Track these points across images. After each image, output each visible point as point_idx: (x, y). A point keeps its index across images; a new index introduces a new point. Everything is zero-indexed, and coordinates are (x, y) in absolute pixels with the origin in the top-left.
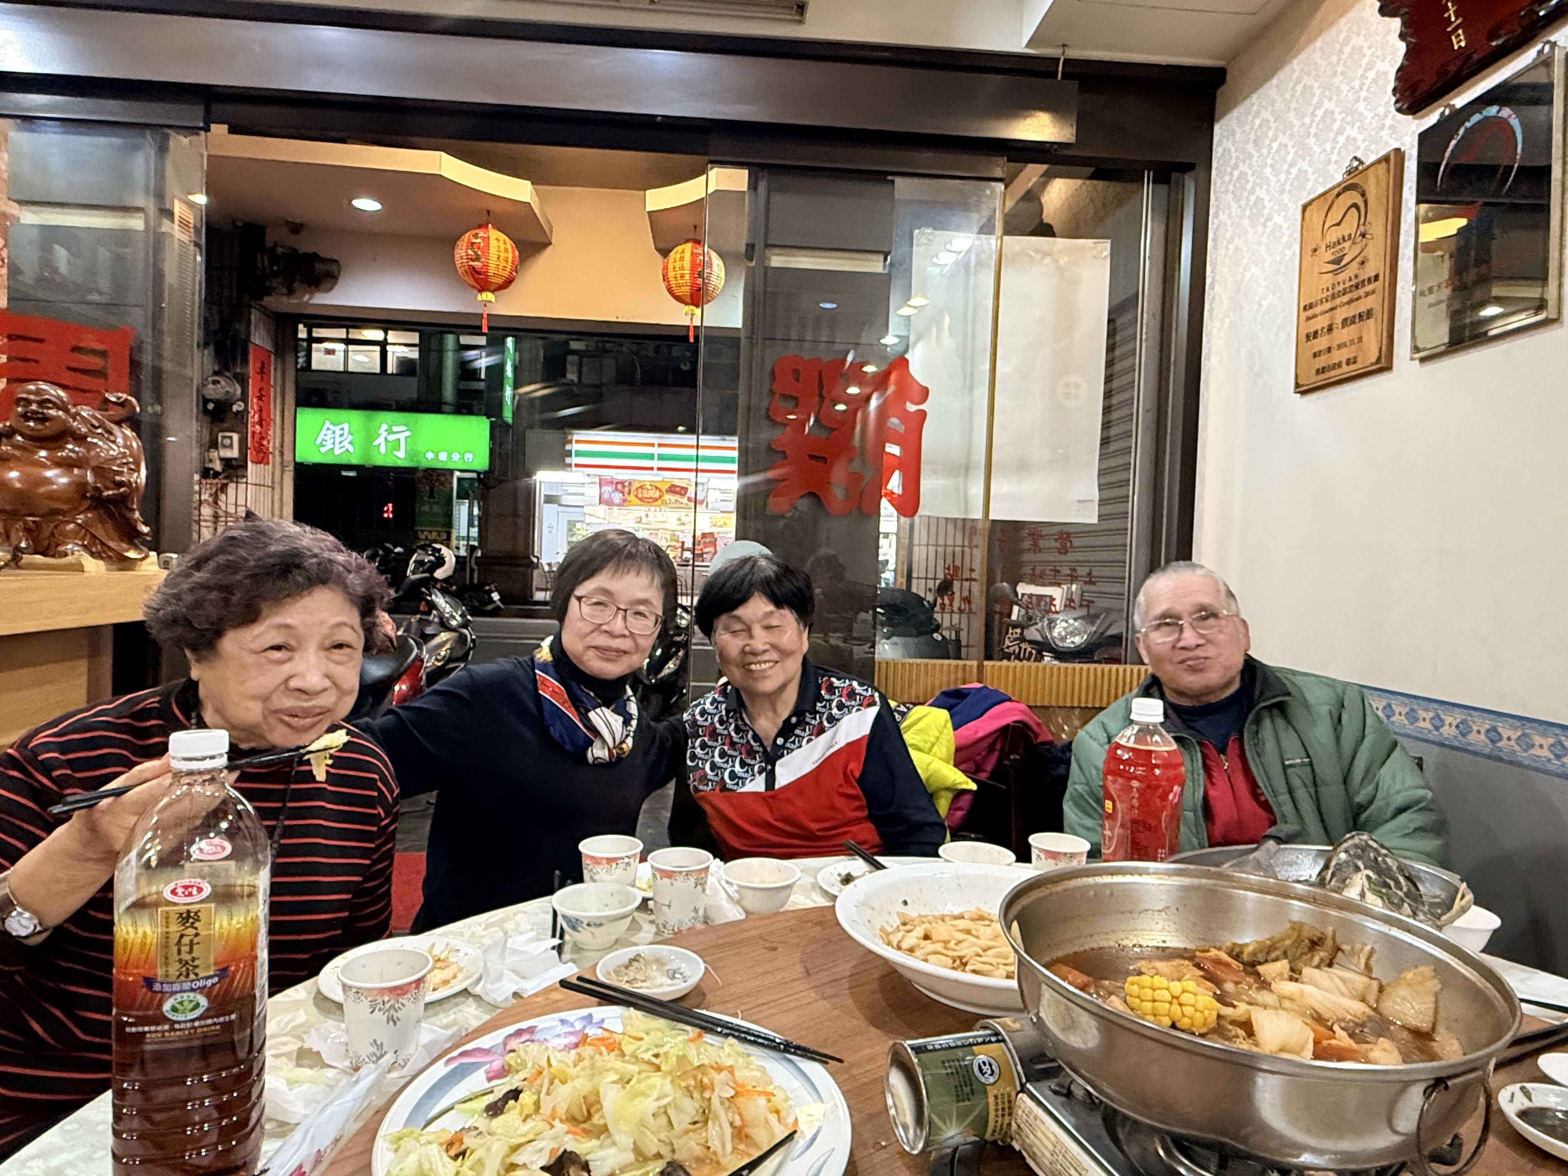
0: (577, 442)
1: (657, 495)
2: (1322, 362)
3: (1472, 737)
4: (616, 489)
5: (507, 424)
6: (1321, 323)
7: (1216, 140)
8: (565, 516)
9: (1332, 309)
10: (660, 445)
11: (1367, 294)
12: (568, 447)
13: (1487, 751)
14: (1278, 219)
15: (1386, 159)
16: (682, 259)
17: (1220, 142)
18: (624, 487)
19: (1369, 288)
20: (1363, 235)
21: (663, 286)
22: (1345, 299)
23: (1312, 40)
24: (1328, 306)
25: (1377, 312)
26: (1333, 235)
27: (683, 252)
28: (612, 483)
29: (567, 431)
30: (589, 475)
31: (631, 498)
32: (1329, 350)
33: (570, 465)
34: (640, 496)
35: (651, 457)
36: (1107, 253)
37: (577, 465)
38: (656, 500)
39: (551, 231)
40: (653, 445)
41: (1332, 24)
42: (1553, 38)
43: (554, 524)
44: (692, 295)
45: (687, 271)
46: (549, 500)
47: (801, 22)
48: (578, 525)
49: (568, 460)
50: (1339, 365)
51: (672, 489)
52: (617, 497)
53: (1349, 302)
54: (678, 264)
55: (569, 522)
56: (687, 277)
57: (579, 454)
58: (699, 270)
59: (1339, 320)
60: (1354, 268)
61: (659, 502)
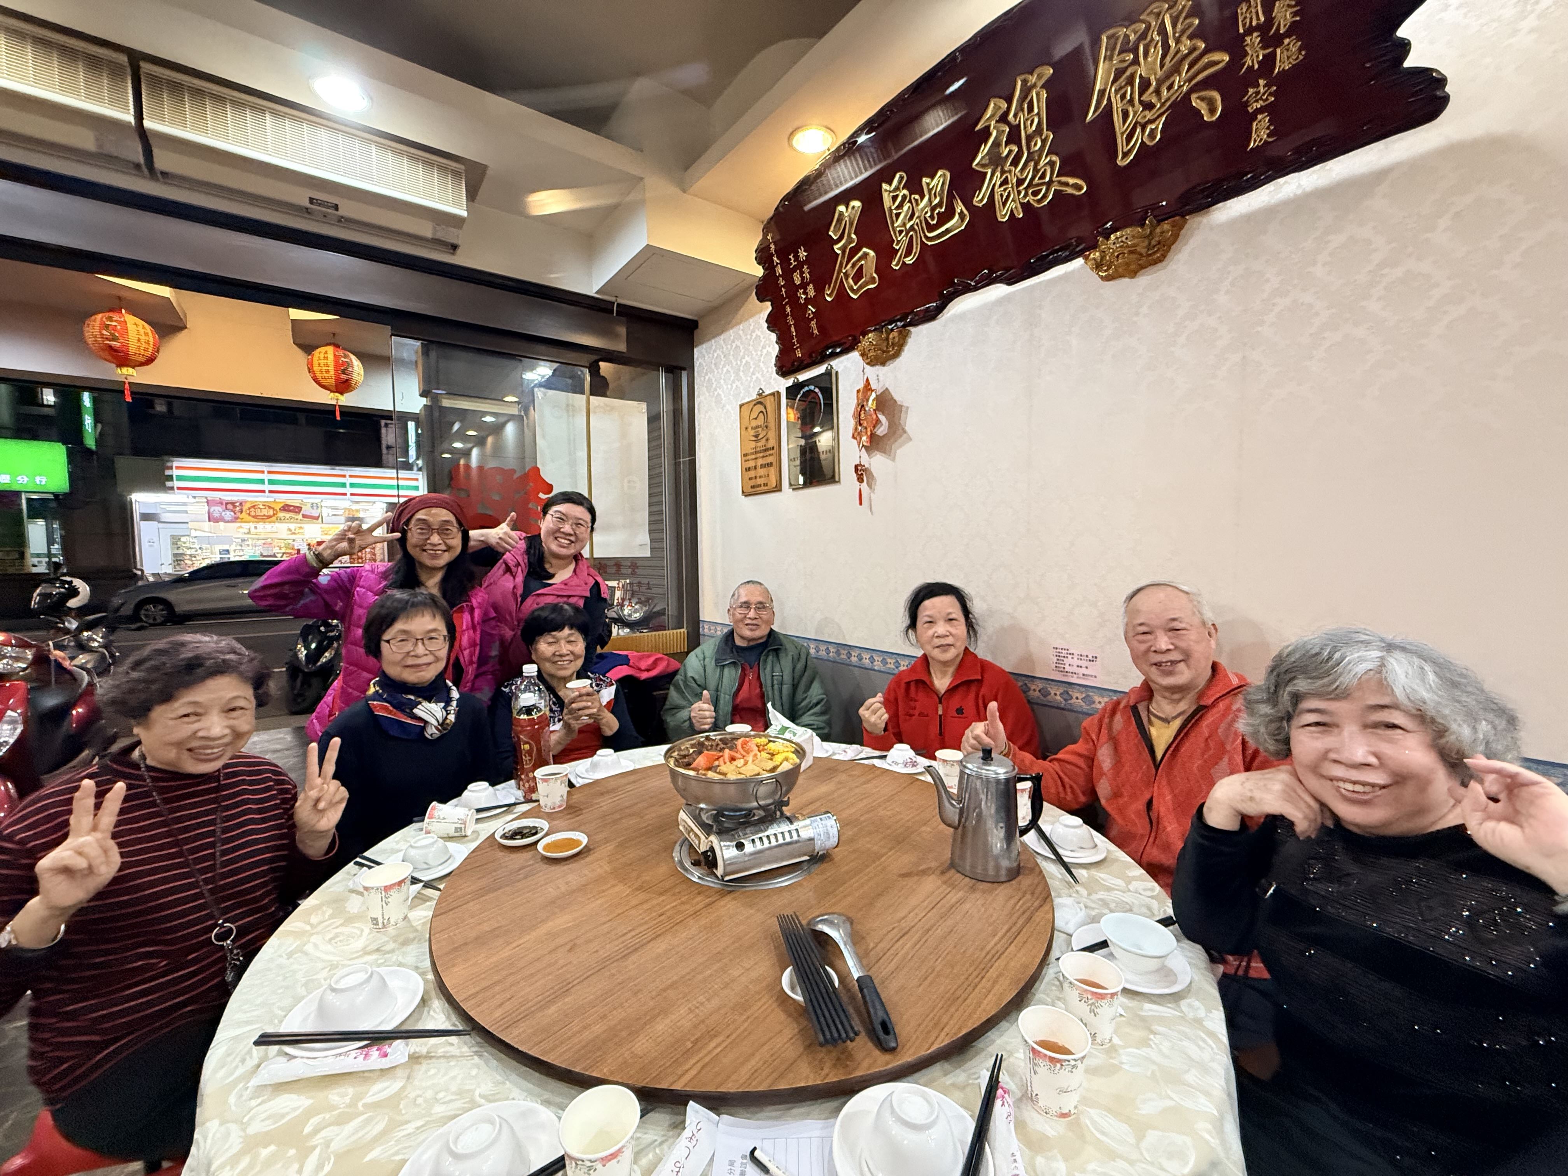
0: (177, 468)
1: (271, 512)
2: (752, 483)
3: (820, 653)
4: (226, 509)
5: (89, 450)
6: (751, 464)
7: (695, 356)
8: (167, 532)
9: (756, 459)
10: (269, 472)
11: (770, 455)
12: (167, 472)
13: (826, 658)
14: (728, 407)
15: (773, 394)
16: (326, 358)
17: (697, 359)
18: (235, 507)
19: (771, 452)
20: (767, 427)
21: (309, 377)
22: (761, 455)
23: (738, 324)
24: (753, 457)
25: (774, 464)
26: (754, 423)
27: (326, 353)
28: (222, 503)
29: (166, 458)
30: (194, 497)
31: (244, 515)
32: (756, 477)
33: (172, 488)
34: (253, 514)
35: (262, 482)
36: (645, 410)
37: (179, 488)
38: (270, 517)
39: (185, 317)
40: (263, 472)
41: (747, 320)
42: (831, 363)
43: (156, 539)
44: (336, 385)
45: (331, 368)
46: (146, 517)
47: (453, 254)
48: (183, 539)
49: (169, 484)
50: (760, 486)
51: (286, 508)
52: (228, 515)
53: (763, 457)
54: (322, 362)
55: (173, 537)
56: (332, 372)
57: (180, 478)
58: (343, 369)
59: (759, 464)
60: (763, 442)
61: (274, 518)
